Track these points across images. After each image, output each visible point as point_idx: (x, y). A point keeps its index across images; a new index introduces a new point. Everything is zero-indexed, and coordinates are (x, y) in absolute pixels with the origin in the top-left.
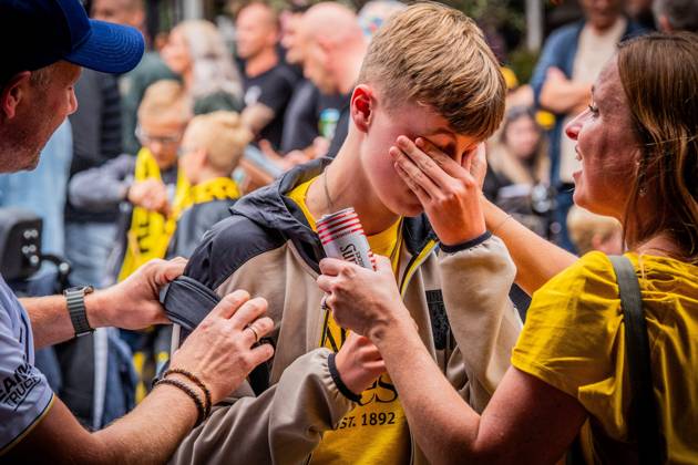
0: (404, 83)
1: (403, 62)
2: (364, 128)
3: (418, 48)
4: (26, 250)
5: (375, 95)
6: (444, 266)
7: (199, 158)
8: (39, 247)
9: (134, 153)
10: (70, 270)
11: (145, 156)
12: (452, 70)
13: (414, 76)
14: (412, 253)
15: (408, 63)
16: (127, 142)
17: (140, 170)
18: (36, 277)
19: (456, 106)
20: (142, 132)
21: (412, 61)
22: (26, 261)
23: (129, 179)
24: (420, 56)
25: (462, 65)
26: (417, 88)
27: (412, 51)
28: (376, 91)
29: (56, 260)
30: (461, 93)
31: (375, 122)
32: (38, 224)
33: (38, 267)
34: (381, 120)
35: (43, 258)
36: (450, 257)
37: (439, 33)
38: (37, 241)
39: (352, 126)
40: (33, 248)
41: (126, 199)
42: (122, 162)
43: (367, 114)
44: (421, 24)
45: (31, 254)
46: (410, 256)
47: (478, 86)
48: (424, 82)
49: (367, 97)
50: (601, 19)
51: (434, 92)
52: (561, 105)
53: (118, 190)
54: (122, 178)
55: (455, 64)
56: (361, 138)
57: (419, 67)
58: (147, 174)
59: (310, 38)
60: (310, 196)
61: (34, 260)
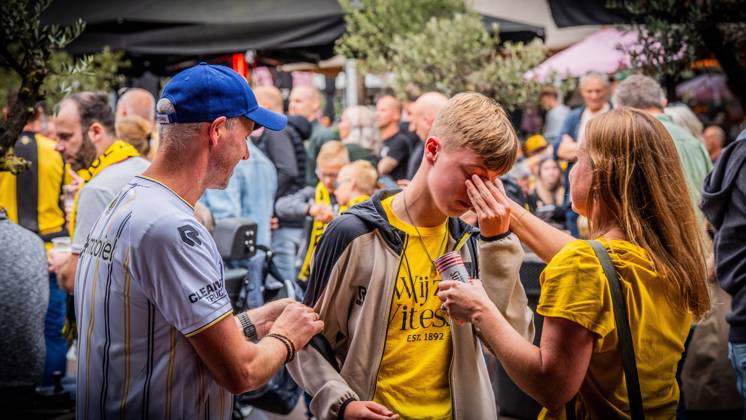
0: (459, 137)
1: (459, 124)
2: (431, 162)
3: (469, 116)
4: (247, 243)
5: (440, 142)
6: (484, 249)
7: (351, 185)
8: (255, 241)
9: (314, 185)
10: (273, 255)
11: (321, 187)
12: (489, 131)
13: (465, 132)
14: (456, 239)
15: (462, 125)
16: (308, 178)
17: (318, 196)
18: (253, 259)
19: (489, 151)
20: (319, 171)
21: (465, 123)
22: (247, 249)
23: (311, 201)
24: (469, 122)
25: (494, 129)
26: (466, 140)
27: (465, 118)
28: (441, 141)
29: (265, 249)
30: (493, 145)
31: (439, 159)
32: (254, 227)
33: (254, 253)
34: (443, 158)
35: (257, 247)
36: (488, 244)
37: (482, 109)
38: (254, 238)
39: (424, 160)
40: (251, 242)
41: (308, 214)
42: (307, 190)
43: (434, 154)
44: (471, 104)
45: (251, 245)
46: (455, 242)
47: (504, 142)
48: (471, 136)
49: (435, 143)
50: (594, 105)
51: (477, 143)
52: (571, 156)
53: (303, 208)
54: (307, 200)
55: (490, 128)
56: (429, 168)
57: (468, 128)
58: (322, 198)
59: (420, 114)
60: (394, 203)
61: (252, 249)
